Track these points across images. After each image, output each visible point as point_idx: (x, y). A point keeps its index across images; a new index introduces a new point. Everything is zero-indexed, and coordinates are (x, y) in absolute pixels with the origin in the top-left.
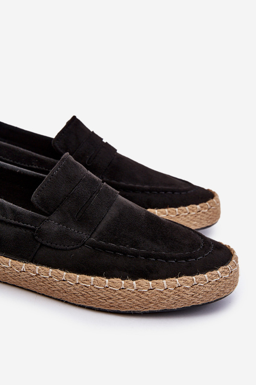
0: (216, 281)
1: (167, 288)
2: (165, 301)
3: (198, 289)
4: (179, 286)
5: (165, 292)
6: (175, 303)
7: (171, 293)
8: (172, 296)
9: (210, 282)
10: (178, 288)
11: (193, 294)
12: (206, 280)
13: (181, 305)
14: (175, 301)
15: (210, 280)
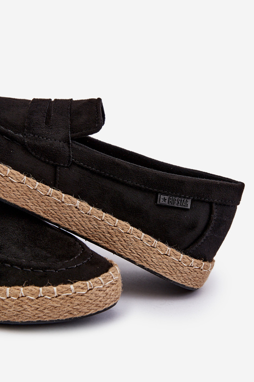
0: (67, 296)
1: (10, 297)
2: (7, 312)
3: (44, 302)
4: (22, 296)
5: (7, 301)
6: (18, 315)
7: (14, 303)
8: (14, 306)
9: (59, 295)
10: (21, 299)
11: (38, 307)
12: (54, 293)
13: (25, 318)
14: (18, 313)
15: (60, 294)
